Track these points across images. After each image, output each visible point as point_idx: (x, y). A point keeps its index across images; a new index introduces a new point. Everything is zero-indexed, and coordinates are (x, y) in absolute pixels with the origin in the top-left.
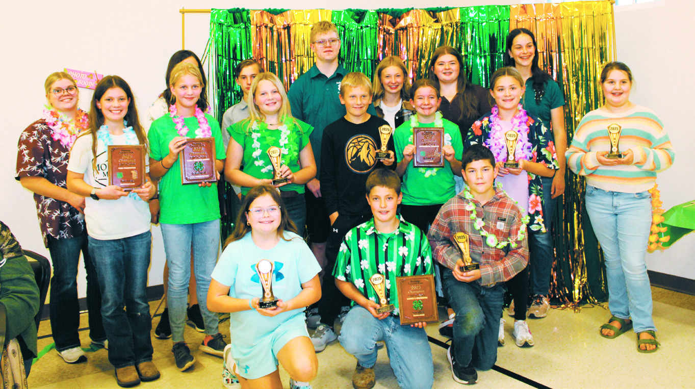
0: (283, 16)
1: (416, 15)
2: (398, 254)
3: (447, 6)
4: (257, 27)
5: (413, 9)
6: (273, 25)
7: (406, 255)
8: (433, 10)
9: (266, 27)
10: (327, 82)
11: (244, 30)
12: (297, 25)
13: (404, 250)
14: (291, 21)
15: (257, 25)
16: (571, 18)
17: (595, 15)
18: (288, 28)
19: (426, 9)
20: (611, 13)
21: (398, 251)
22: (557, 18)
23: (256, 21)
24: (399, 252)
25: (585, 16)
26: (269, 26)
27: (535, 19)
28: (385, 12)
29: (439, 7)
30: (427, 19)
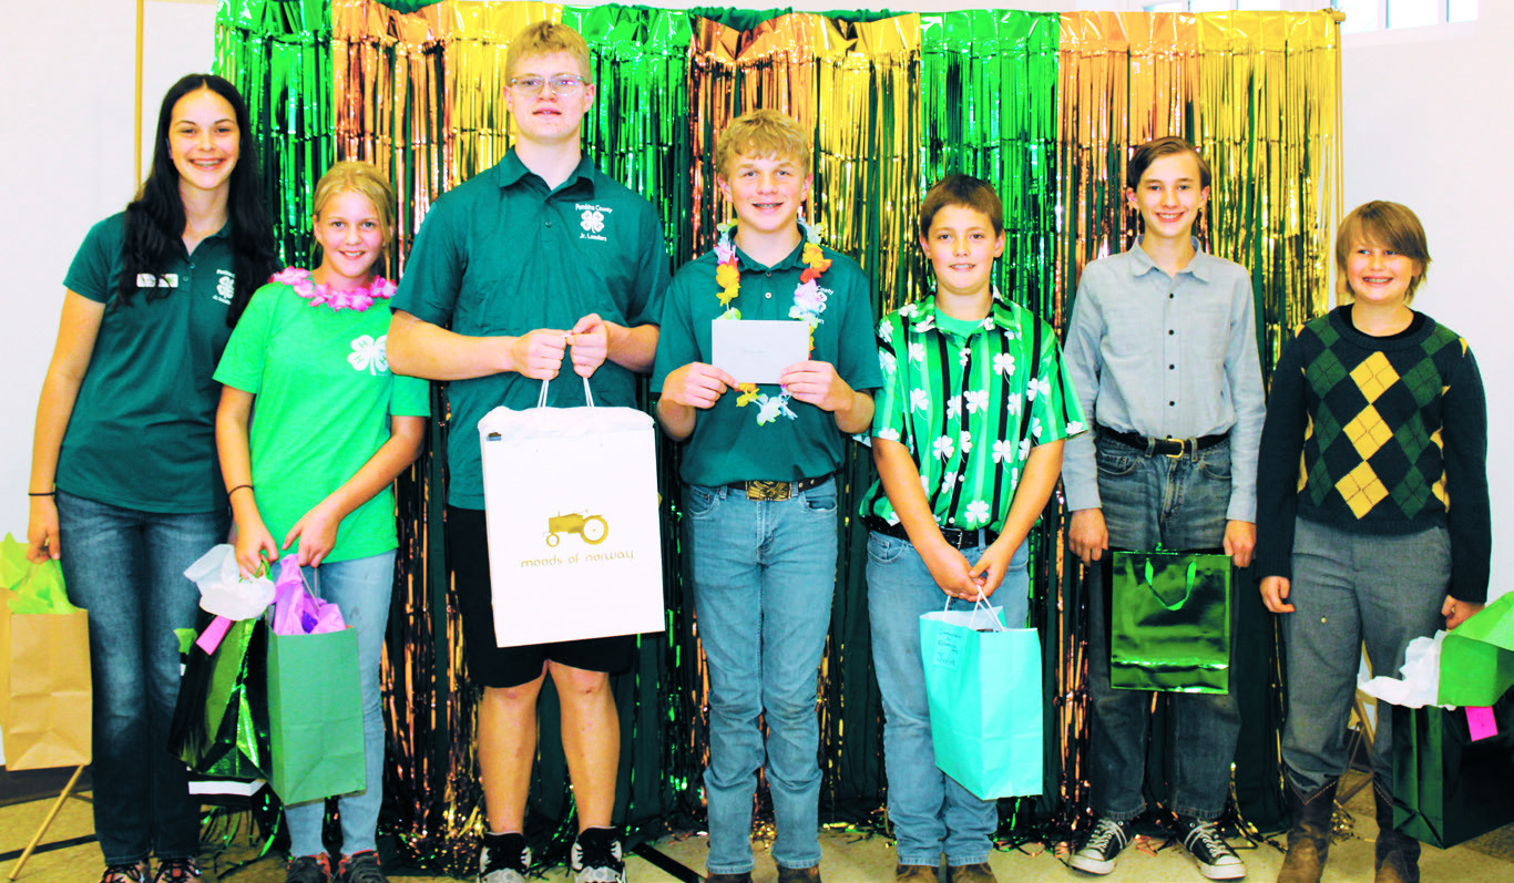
0: (423, 16)
1: (799, 29)
2: (992, 372)
3: (884, 8)
4: (350, 44)
5: (790, 10)
6: (396, 40)
7: (1010, 373)
8: (847, 16)
9: (375, 45)
10: (548, 201)
11: (313, 50)
12: (463, 44)
13: (1005, 362)
14: (448, 31)
15: (349, 40)
16: (1225, 57)
17: (1290, 50)
18: (436, 51)
19: (825, 14)
20: (1335, 47)
21: (992, 363)
22: (1186, 54)
23: (349, 30)
24: (995, 367)
25: (1262, 53)
26: (382, 42)
27: (1128, 52)
28: (714, 17)
29: (863, 9)
30: (828, 42)
